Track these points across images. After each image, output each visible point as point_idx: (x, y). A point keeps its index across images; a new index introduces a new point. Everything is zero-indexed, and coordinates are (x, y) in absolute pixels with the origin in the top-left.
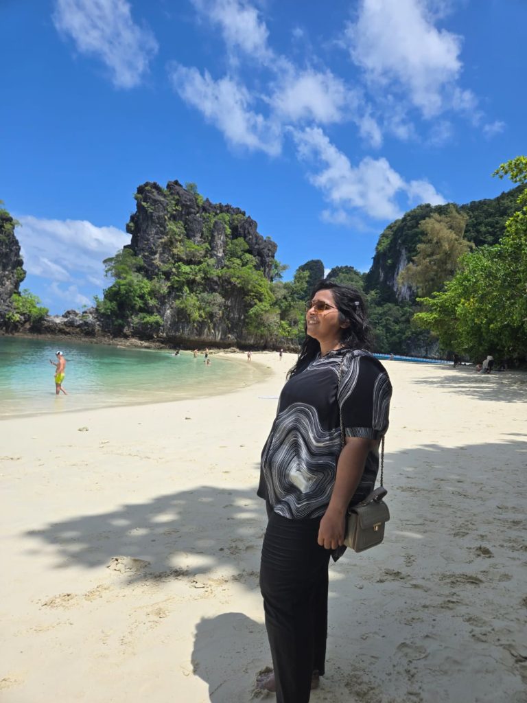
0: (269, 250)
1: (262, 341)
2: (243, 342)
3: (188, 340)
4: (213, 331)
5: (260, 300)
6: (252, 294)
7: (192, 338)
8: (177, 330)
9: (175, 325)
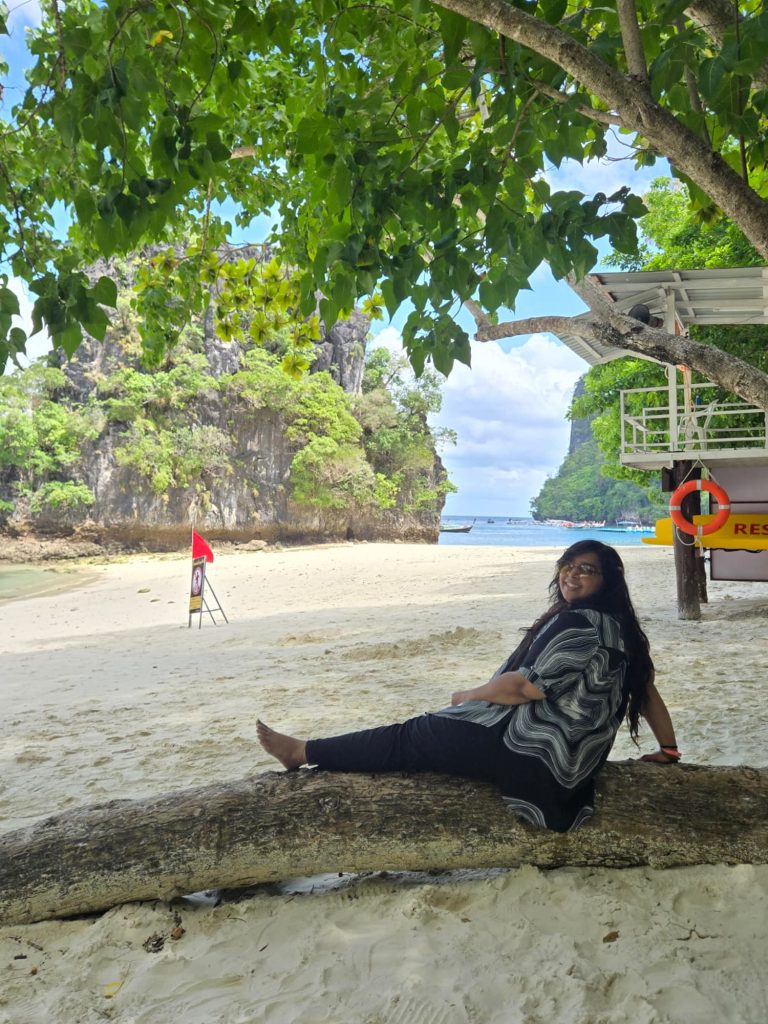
0: (349, 326)
1: (341, 522)
2: (292, 527)
3: (156, 532)
4: (215, 508)
5: (322, 433)
6: (301, 421)
7: (162, 528)
8: (128, 511)
9: (123, 503)
